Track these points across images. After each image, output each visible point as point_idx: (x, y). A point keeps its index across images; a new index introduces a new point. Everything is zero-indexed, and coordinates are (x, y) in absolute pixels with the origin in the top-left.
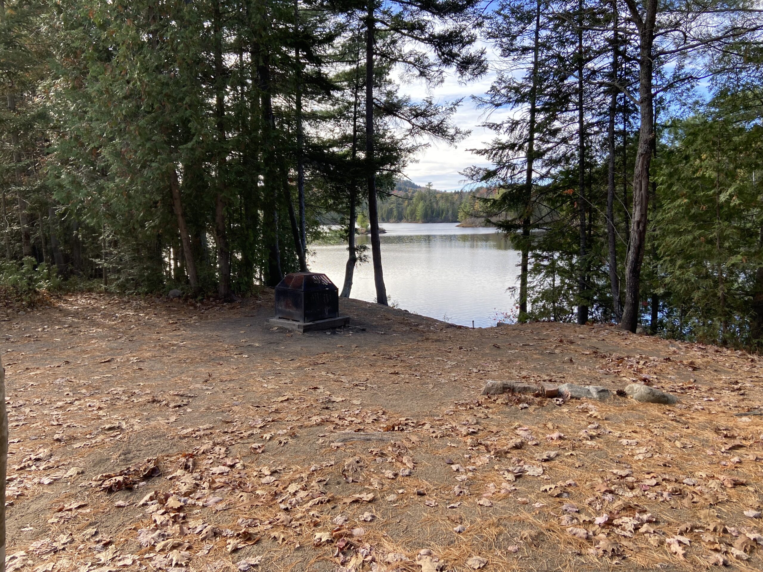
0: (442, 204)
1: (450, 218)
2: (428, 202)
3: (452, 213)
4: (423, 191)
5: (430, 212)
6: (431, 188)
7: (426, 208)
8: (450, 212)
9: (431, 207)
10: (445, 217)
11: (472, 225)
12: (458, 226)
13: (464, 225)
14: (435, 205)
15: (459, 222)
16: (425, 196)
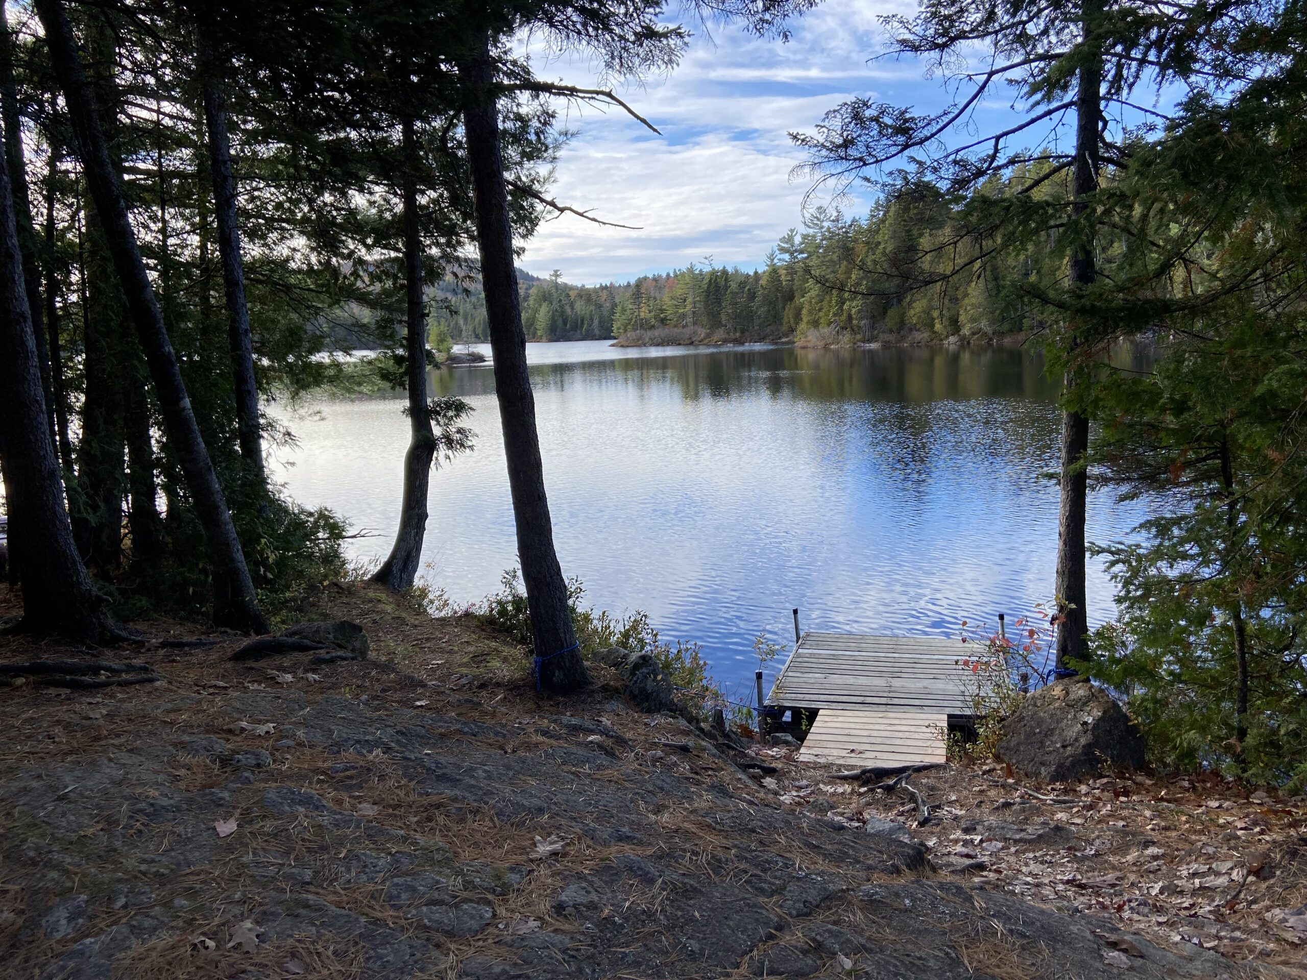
0: (580, 307)
1: (597, 332)
2: (555, 305)
3: (600, 322)
4: (545, 286)
5: (560, 322)
6: (559, 280)
7: (553, 316)
8: (596, 322)
9: (563, 314)
10: (587, 331)
11: (639, 343)
12: (612, 345)
13: (625, 343)
14: (568, 310)
15: (615, 338)
16: (550, 294)
